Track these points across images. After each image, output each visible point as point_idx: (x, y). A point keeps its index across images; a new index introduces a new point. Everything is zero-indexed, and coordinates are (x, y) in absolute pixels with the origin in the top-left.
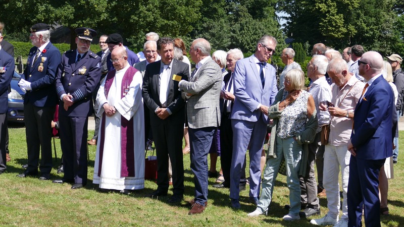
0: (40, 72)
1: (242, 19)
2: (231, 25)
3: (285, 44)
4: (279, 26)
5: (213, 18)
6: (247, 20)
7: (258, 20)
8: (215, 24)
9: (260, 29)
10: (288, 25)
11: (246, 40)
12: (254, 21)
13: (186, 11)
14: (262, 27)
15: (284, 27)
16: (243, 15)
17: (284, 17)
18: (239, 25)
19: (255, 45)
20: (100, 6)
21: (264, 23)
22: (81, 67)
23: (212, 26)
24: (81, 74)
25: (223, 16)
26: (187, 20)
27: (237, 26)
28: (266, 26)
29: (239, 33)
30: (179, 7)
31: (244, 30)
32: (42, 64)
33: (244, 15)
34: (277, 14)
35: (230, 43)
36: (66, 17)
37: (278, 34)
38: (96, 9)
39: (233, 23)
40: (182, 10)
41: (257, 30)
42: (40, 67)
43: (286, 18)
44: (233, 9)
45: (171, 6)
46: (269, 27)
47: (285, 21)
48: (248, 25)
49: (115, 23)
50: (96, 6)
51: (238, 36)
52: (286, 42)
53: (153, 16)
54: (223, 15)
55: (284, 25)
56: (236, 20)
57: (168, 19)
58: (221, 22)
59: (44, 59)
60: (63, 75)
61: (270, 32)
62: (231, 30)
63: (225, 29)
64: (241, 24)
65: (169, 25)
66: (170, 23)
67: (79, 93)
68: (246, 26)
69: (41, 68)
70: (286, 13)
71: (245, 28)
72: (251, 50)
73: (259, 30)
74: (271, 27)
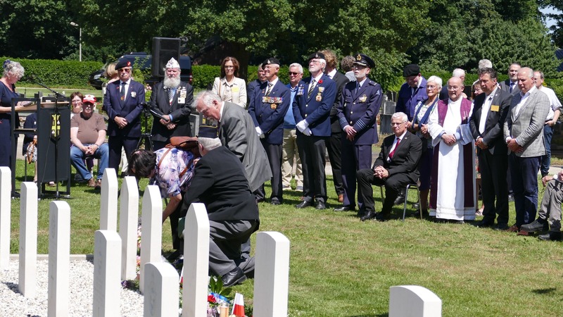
0: (318, 102)
1: (485, 20)
2: (469, 31)
3: (556, 58)
4: (545, 29)
5: (440, 21)
6: (494, 22)
7: (511, 22)
8: (444, 29)
9: (515, 36)
10: (558, 27)
11: (493, 55)
12: (505, 24)
13: (409, 14)
14: (519, 33)
15: (552, 32)
16: (486, 14)
17: (551, 16)
18: (481, 30)
19: (507, 61)
20: (281, 10)
21: (521, 26)
22: (361, 96)
23: (437, 34)
24: (361, 102)
25: (455, 17)
26: (410, 28)
27: (478, 32)
28: (524, 31)
29: (480, 43)
30: (397, 9)
31: (490, 38)
32: (319, 94)
33: (489, 14)
34: (541, 10)
35: (467, 60)
36: (231, 27)
37: (543, 44)
38: (276, 16)
39: (470, 27)
40: (402, 14)
41: (509, 38)
42: (317, 97)
43: (555, 17)
44: (471, 5)
45: (385, 8)
46: (529, 33)
47: (554, 22)
48: (495, 30)
49: (302, 35)
50: (275, 10)
51: (480, 48)
52: (557, 56)
53: (359, 23)
54: (456, 15)
55: (553, 27)
56: (476, 23)
57: (381, 27)
58: (452, 26)
59: (322, 89)
60: (345, 105)
61: (531, 40)
62: (467, 38)
63: (458, 37)
64: (483, 28)
65: (383, 36)
66: (385, 33)
67: (361, 124)
68: (493, 33)
69: (319, 97)
70: (556, 9)
71: (491, 34)
72: (501, 69)
73: (513, 38)
74: (533, 33)
